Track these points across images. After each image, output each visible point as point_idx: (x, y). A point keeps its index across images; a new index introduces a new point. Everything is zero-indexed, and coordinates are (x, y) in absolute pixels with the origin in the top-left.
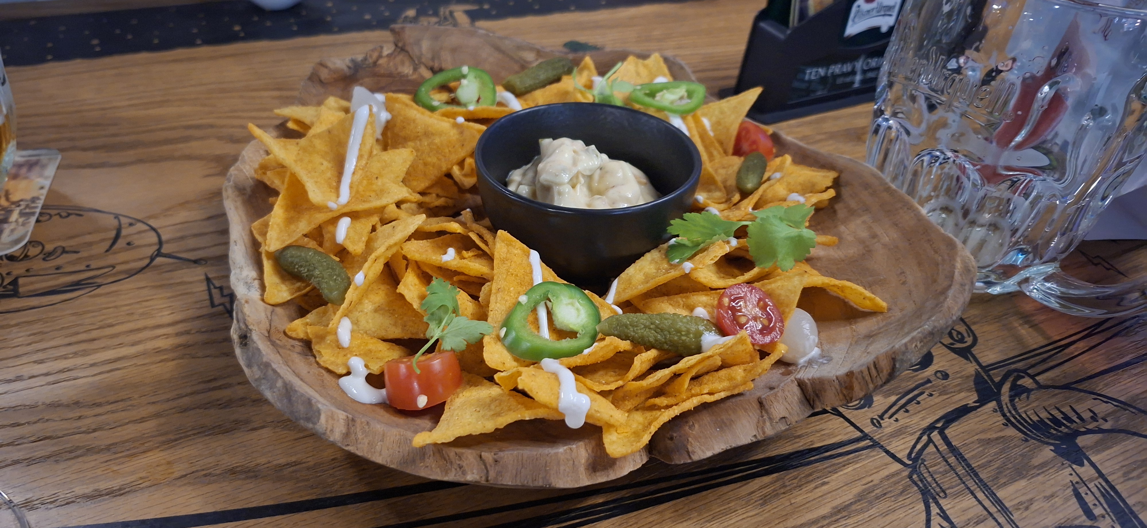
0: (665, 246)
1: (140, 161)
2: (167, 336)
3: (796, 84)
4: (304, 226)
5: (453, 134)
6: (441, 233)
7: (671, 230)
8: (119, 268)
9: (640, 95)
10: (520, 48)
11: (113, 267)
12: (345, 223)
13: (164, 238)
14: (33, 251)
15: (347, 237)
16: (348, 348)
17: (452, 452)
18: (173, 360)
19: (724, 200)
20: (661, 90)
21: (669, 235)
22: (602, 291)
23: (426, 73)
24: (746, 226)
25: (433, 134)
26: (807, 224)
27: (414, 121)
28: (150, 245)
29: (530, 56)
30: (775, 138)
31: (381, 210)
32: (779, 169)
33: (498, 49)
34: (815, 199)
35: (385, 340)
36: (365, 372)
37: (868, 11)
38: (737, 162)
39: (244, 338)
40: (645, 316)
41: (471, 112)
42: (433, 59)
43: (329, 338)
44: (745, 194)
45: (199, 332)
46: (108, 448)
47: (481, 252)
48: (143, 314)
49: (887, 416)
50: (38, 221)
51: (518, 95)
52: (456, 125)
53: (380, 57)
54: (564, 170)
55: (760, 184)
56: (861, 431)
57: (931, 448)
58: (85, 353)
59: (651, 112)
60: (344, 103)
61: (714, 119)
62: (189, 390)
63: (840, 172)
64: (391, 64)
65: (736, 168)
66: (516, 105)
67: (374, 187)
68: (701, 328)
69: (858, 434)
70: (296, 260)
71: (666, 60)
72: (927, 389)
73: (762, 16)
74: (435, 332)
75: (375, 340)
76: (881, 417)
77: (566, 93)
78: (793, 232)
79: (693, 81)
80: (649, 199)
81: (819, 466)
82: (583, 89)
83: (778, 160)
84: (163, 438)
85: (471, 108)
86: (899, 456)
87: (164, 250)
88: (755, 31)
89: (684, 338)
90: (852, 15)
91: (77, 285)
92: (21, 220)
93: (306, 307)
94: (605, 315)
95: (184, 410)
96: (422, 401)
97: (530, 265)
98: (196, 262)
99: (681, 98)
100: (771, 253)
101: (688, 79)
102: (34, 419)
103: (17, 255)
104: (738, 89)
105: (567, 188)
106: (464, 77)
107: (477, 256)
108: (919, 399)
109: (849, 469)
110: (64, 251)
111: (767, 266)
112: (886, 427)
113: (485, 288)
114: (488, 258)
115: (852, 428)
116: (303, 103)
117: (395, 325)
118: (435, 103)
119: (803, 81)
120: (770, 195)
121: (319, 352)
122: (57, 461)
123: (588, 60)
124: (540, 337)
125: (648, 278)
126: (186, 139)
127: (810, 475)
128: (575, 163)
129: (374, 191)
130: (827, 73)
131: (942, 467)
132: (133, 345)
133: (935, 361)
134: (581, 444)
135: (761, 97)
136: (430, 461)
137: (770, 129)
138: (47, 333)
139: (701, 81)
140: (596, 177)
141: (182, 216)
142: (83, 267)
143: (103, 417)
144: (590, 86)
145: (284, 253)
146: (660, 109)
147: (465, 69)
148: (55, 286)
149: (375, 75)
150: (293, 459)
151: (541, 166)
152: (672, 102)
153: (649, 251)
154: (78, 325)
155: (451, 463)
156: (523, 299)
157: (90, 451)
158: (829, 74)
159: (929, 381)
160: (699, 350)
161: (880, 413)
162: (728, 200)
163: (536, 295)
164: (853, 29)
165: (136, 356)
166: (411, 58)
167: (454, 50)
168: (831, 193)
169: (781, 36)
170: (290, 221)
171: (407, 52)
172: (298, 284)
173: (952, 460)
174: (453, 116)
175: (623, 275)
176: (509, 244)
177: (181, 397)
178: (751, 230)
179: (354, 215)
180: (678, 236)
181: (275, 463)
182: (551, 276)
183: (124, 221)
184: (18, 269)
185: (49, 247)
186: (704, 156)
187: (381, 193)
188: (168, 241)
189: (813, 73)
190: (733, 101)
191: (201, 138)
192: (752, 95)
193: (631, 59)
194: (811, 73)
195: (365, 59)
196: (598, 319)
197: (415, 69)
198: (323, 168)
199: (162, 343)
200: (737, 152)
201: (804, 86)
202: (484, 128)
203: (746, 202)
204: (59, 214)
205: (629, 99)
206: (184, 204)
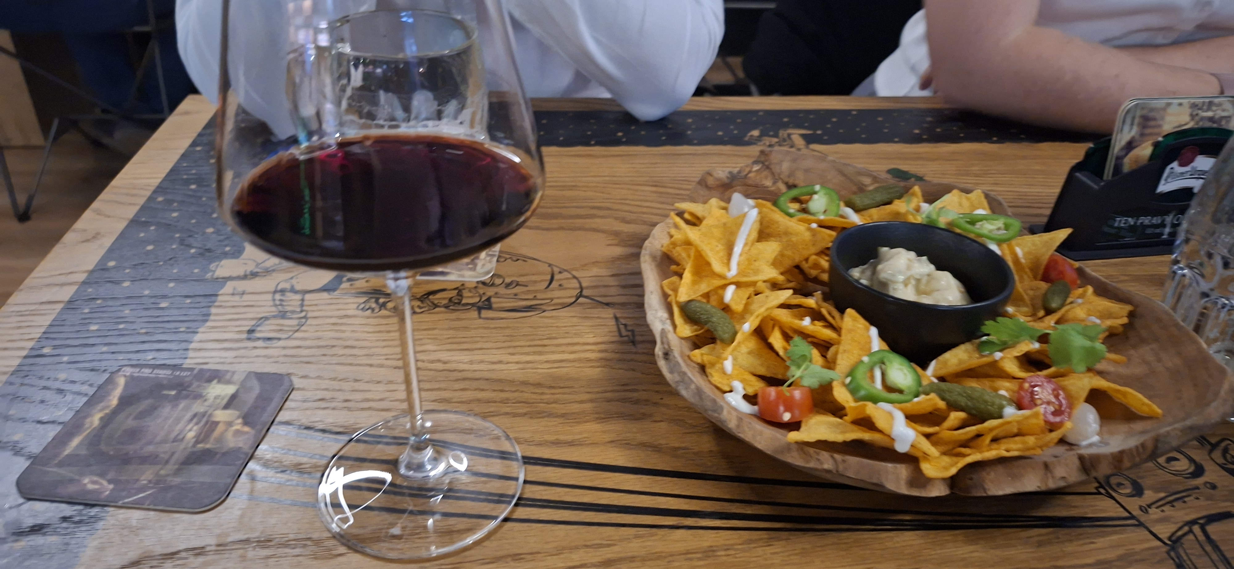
0: (977, 341)
1: (562, 228)
2: (593, 351)
3: (1106, 229)
4: (704, 287)
5: (807, 235)
6: (799, 306)
7: (984, 329)
8: (555, 301)
9: (962, 223)
10: (860, 173)
11: (552, 299)
12: (731, 289)
13: (584, 285)
14: (498, 281)
15: (732, 299)
16: (730, 375)
17: (812, 450)
18: (598, 367)
19: (1030, 314)
20: (981, 220)
21: (981, 334)
22: (924, 366)
23: (782, 187)
24: (1048, 334)
25: (791, 234)
26: (1101, 341)
27: (777, 222)
28: (574, 289)
29: (867, 181)
30: (1080, 272)
31: (754, 284)
32: (1082, 296)
33: (842, 173)
34: (1109, 323)
35: (755, 375)
36: (743, 393)
37: (1182, 173)
38: (1044, 286)
39: (667, 355)
40: (960, 387)
41: (822, 221)
42: (789, 176)
43: (718, 366)
44: (1049, 312)
45: (613, 352)
46: (563, 416)
47: (827, 324)
48: (575, 334)
49: (1154, 506)
50: (498, 261)
51: (857, 210)
52: (810, 229)
53: (750, 172)
54: (900, 272)
55: (1063, 305)
56: (1130, 513)
57: (1191, 537)
58: (541, 353)
59: (972, 236)
60: (723, 204)
61: (1026, 249)
62: (610, 389)
63: (1136, 306)
64: (758, 178)
65: (1043, 291)
66: (855, 219)
67: (752, 267)
68: (1005, 403)
69: (1126, 514)
70: (699, 309)
71: (987, 196)
72: (1195, 493)
73: (1077, 168)
74: (796, 373)
75: (747, 373)
76: (1149, 506)
77: (898, 214)
78: (1088, 343)
79: (1009, 216)
80: (964, 303)
81: (1089, 530)
82: (914, 212)
83: (1080, 290)
84: (597, 416)
85: (822, 217)
86: (1160, 536)
87: (585, 293)
88: (1070, 179)
89: (989, 407)
90: (1165, 175)
91: (529, 308)
92: (488, 258)
93: (699, 344)
94: (925, 382)
95: (609, 401)
96: (787, 417)
97: (869, 337)
98: (607, 304)
99: (999, 229)
100: (1067, 358)
101: (1006, 215)
102: (514, 389)
103: (488, 281)
104: (1049, 227)
105: (901, 286)
106: (815, 193)
107: (825, 327)
108: (1186, 499)
109: (1115, 537)
110: (518, 284)
111: (1062, 368)
112: (1152, 514)
113: (832, 350)
114: (836, 329)
115: (1122, 510)
116: (693, 200)
117: (762, 365)
118: (792, 211)
119: (1112, 227)
120: (1071, 315)
121: (711, 373)
122: (531, 418)
123: (916, 189)
124: (876, 388)
125: (961, 362)
126: (593, 216)
127: (1081, 534)
128: (909, 268)
129: (752, 269)
130: (1135, 223)
131: (1198, 551)
132: (572, 353)
133: (1207, 473)
134: (903, 466)
135: (1070, 236)
136: (795, 454)
137: (1077, 264)
138: (515, 336)
139: (1016, 215)
140: (924, 281)
141: (595, 271)
142: (531, 297)
143: (558, 396)
144: (918, 210)
145: (690, 304)
146: (981, 236)
147: (817, 187)
148: (516, 306)
149: (745, 185)
150: (683, 445)
151: (880, 267)
152: (991, 231)
153: (963, 343)
154: (533, 335)
155: (811, 457)
156: (866, 359)
157: (550, 415)
158: (1138, 224)
159: (1198, 488)
160: (1000, 417)
161: (1148, 503)
162: (1033, 315)
163: (875, 358)
164: (1164, 187)
165: (574, 361)
166: (773, 174)
167: (807, 171)
168: (1125, 320)
169: (1096, 187)
170: (694, 283)
171: (771, 169)
172: (695, 327)
173: (1208, 548)
174: (809, 222)
175: (941, 358)
176: (855, 320)
177: (606, 392)
178: (1052, 338)
179: (738, 285)
180: (988, 335)
181: (672, 445)
182: (885, 347)
183: (556, 270)
184: (490, 292)
185: (508, 280)
186: (1016, 277)
187: (757, 272)
188: (587, 288)
189: (1121, 222)
190: (1046, 236)
191: (602, 217)
192: (1063, 234)
193: (955, 192)
194: (1120, 221)
195: (739, 172)
196: (920, 384)
197: (775, 183)
198: (718, 249)
199: (593, 356)
200: (1046, 278)
201: (1113, 231)
202: (834, 233)
203: (1049, 317)
204: (510, 258)
205: (951, 224)
206: (595, 263)
